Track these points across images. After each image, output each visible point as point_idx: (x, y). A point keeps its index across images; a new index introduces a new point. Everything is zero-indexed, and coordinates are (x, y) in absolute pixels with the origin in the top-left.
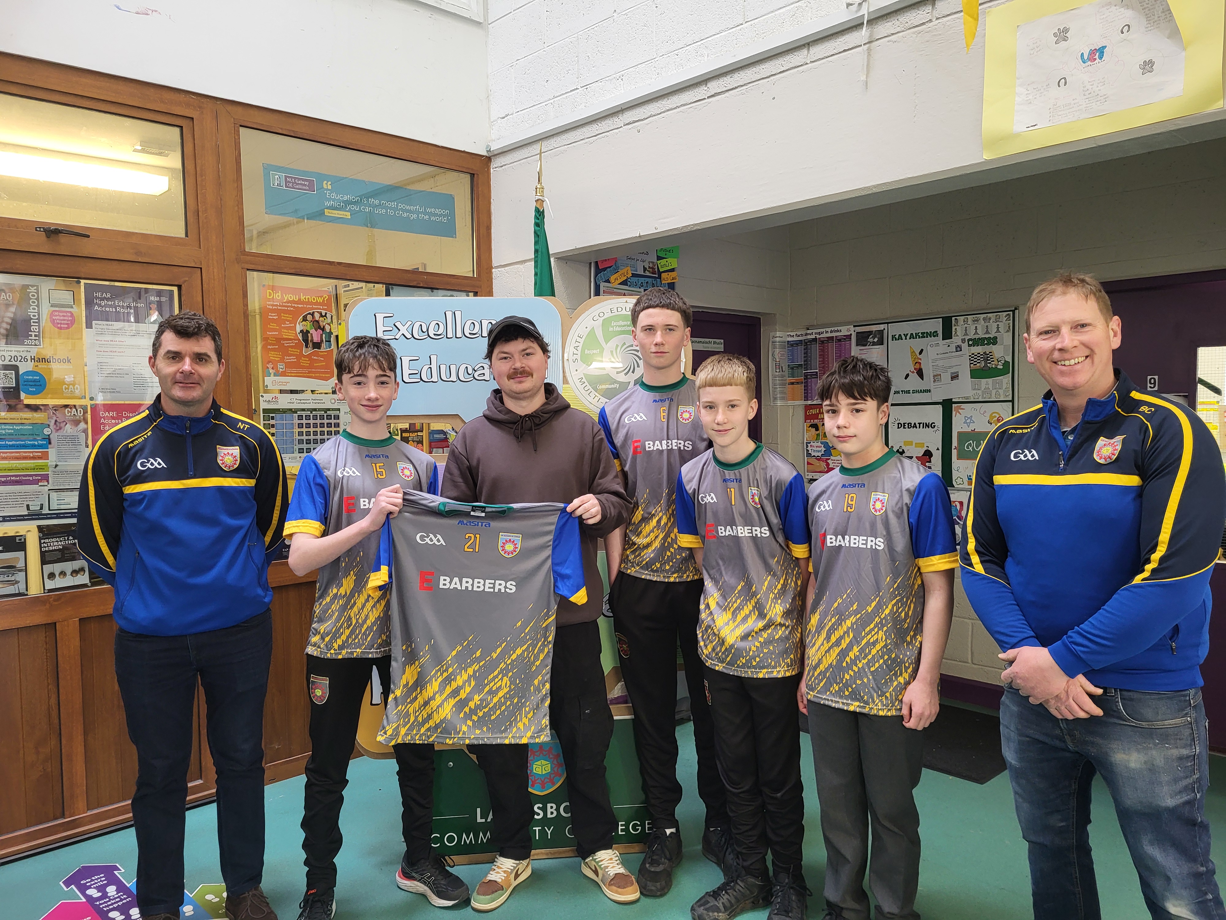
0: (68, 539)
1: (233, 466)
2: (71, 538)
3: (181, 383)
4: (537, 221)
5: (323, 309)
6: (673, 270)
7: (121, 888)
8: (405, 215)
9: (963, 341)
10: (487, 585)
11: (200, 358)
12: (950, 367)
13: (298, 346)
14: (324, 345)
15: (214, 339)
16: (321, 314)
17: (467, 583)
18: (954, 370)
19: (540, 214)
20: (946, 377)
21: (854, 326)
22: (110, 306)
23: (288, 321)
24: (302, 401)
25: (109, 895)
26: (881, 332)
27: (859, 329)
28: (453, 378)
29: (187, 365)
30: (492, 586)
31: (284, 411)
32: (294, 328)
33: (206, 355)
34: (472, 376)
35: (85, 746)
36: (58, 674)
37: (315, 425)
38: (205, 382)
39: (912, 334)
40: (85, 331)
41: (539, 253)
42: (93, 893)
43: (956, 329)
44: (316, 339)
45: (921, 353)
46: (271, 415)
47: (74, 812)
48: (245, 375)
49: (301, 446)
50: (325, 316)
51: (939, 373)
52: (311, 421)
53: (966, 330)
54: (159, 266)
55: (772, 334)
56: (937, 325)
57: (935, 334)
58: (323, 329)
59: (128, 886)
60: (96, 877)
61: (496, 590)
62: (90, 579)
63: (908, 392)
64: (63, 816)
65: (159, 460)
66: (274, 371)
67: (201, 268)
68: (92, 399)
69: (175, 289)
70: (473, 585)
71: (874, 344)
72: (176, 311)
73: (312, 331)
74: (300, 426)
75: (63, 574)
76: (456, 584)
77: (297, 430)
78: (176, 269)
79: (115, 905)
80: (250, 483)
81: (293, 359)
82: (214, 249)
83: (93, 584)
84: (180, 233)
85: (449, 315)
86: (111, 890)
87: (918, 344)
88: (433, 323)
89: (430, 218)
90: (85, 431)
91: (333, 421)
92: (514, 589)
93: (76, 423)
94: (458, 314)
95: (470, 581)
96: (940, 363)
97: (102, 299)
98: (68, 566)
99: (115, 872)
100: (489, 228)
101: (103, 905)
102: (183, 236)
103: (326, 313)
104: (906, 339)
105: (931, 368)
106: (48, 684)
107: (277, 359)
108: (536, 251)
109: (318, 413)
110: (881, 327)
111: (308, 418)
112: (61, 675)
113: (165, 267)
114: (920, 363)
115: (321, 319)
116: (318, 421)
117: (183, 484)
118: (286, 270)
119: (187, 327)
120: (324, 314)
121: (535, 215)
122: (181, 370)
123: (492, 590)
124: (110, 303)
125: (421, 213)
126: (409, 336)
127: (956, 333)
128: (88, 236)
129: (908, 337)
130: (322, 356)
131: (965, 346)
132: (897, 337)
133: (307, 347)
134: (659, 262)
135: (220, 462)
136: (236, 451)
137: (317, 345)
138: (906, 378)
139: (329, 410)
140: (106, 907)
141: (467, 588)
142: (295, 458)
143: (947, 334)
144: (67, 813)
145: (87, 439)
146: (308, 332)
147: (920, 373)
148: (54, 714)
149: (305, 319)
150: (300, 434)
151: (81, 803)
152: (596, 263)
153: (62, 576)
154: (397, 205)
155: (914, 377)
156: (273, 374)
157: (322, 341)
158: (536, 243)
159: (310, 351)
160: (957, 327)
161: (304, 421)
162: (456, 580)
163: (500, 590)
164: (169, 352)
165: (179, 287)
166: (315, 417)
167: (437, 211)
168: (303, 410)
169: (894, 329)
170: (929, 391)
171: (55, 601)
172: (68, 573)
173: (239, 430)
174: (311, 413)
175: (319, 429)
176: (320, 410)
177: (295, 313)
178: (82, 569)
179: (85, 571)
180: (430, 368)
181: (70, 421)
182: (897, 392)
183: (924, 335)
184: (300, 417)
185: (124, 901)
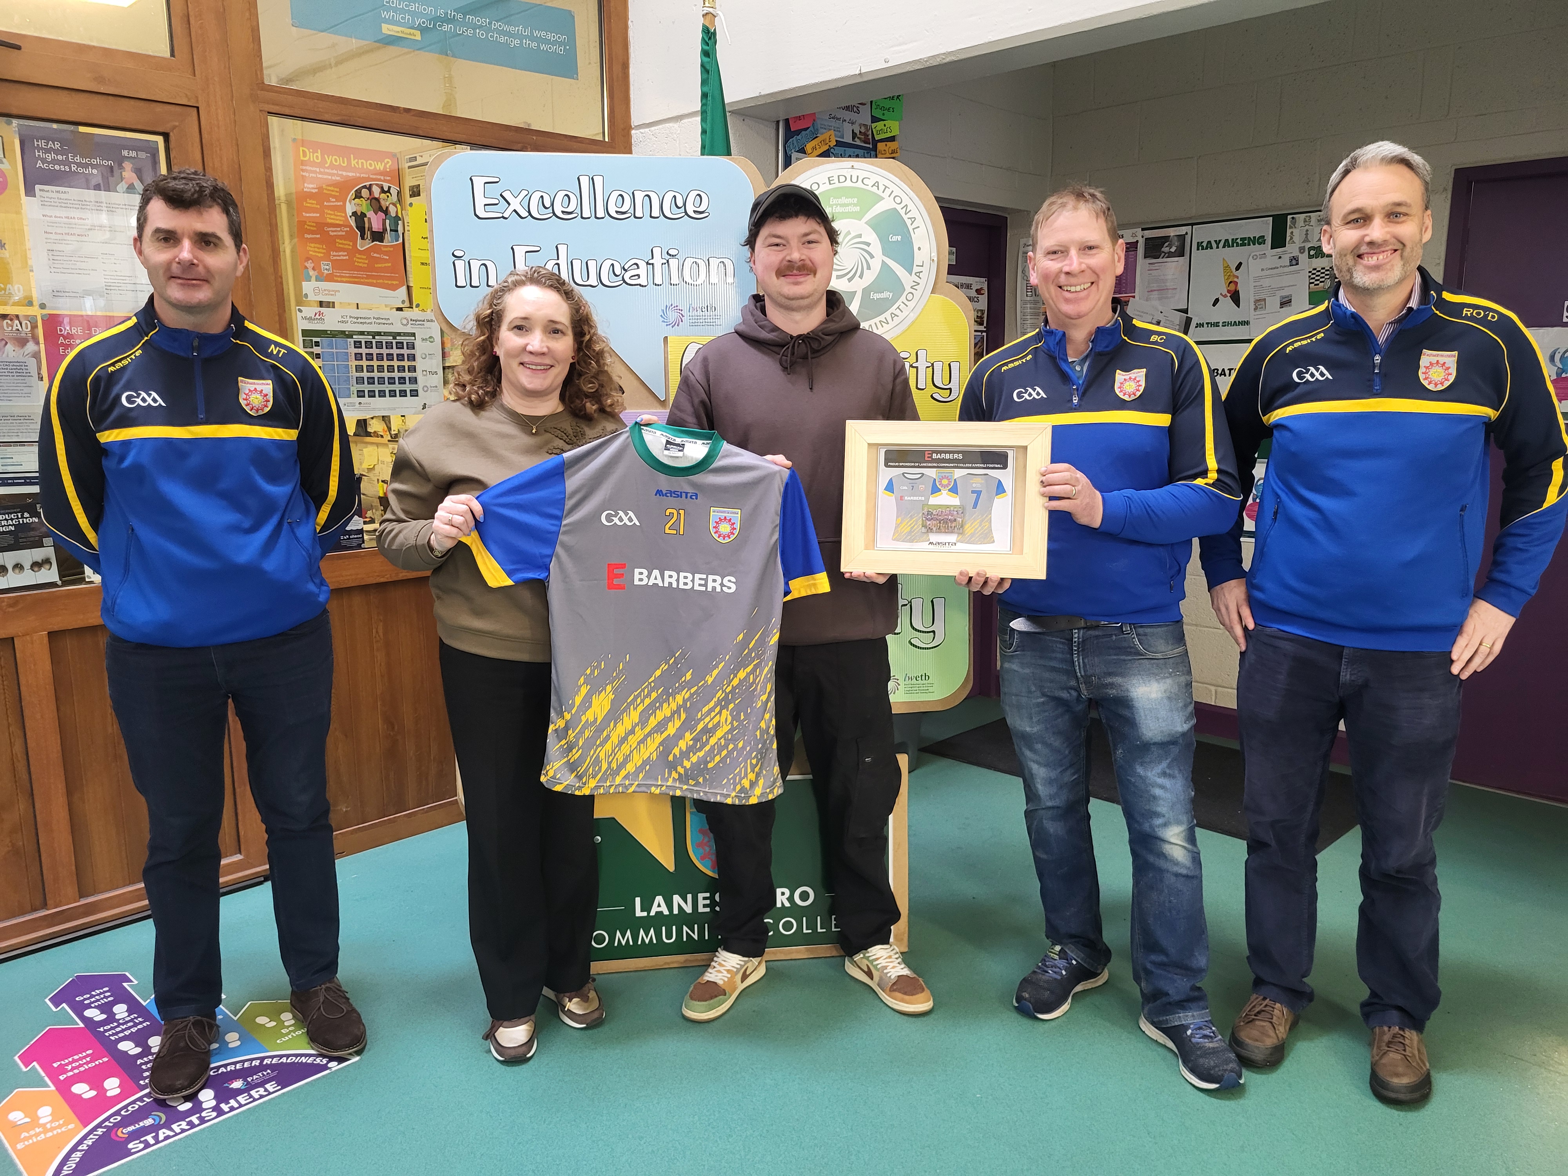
0: (22, 517)
1: (262, 410)
2: (26, 515)
3: (179, 278)
4: (706, 48)
5: (385, 181)
6: (892, 139)
7: (134, 1007)
8: (502, 39)
9: (1302, 250)
10: (697, 582)
11: (205, 240)
12: (1282, 288)
13: (349, 236)
14: (388, 236)
15: (227, 212)
16: (382, 188)
17: (671, 578)
18: (1284, 293)
19: (709, 36)
20: (1273, 303)
21: (1143, 229)
22: (59, 163)
23: (334, 196)
24: (359, 320)
25: (117, 1017)
26: (1182, 238)
27: (1149, 234)
28: (593, 281)
29: (186, 251)
30: (703, 582)
31: (334, 334)
32: (343, 209)
33: (214, 235)
34: (620, 278)
35: (69, 810)
36: (22, 711)
37: (380, 357)
38: (217, 278)
39: (1227, 241)
40: (24, 199)
41: (709, 98)
42: (93, 1014)
43: (1292, 233)
44: (376, 226)
45: (1238, 268)
46: (315, 339)
47: (61, 901)
48: (273, 278)
49: (361, 387)
50: (389, 191)
51: (1263, 297)
52: (374, 351)
53: (1307, 234)
54: (132, 102)
55: (1023, 241)
56: (1265, 228)
57: (1261, 240)
58: (386, 212)
59: (144, 1004)
60: (98, 992)
61: (709, 589)
62: (61, 576)
63: (1216, 325)
64: (45, 906)
65: (154, 394)
66: (316, 273)
67: (198, 108)
68: (43, 306)
69: (160, 140)
70: (678, 580)
71: (1170, 255)
72: (164, 170)
73: (370, 214)
74: (359, 357)
75: (18, 567)
76: (656, 579)
77: (353, 363)
78: (159, 108)
79: (127, 1033)
80: (290, 435)
81: (343, 256)
82: (216, 79)
83: (65, 584)
84: (164, 51)
85: (585, 181)
86: (120, 1010)
87: (1234, 255)
88: (561, 195)
89: (539, 46)
90: (36, 355)
91: (405, 351)
92: (734, 588)
93: (22, 342)
94: (598, 181)
95: (674, 574)
96: (1266, 283)
97: (48, 151)
98: (27, 556)
99: (125, 984)
100: (625, 66)
101: (108, 1031)
102: (168, 55)
103: (389, 188)
104: (1218, 247)
105: (1252, 290)
106: (9, 725)
107: (320, 255)
108: (704, 96)
109: (384, 339)
110: (1182, 230)
111: (369, 345)
112: (27, 713)
113: (142, 103)
114: (1236, 283)
115: (383, 196)
116: (385, 351)
117: (191, 432)
118: (327, 117)
119: (182, 191)
120: (386, 189)
121: (703, 38)
122: (177, 260)
123: (703, 589)
124: (60, 157)
125: (526, 37)
126: (524, 214)
127: (1291, 238)
128: (19, 48)
129: (1221, 245)
130: (386, 253)
131: (1303, 258)
132: (1204, 244)
133: (363, 238)
134: (874, 125)
135: (243, 403)
136: (267, 386)
137: (378, 236)
138: (1214, 305)
139: (399, 334)
140: (113, 1035)
141: (671, 584)
142: (353, 404)
143: (1279, 240)
144: (49, 902)
145: (39, 368)
146: (363, 215)
147: (1235, 298)
148: (21, 766)
149: (358, 195)
150: (359, 369)
151: (71, 889)
152: (787, 121)
153: (17, 571)
154: (490, 23)
155: (1227, 303)
156: (314, 278)
157: (385, 230)
158: (704, 82)
159: (368, 244)
160: (1294, 230)
161: (364, 351)
162: (656, 572)
163: (714, 588)
164: (158, 231)
165: (166, 136)
166: (379, 345)
167: (549, 36)
168: (362, 333)
169: (1202, 233)
170: (1248, 323)
171: (10, 606)
172: (27, 565)
173: (270, 355)
174: (374, 338)
175: (386, 363)
176: (386, 334)
177: (343, 187)
178: (47, 561)
179: (51, 563)
180: (558, 264)
181: (10, 339)
182: (1201, 325)
183: (1246, 242)
184: (358, 345)
185: (139, 1027)
